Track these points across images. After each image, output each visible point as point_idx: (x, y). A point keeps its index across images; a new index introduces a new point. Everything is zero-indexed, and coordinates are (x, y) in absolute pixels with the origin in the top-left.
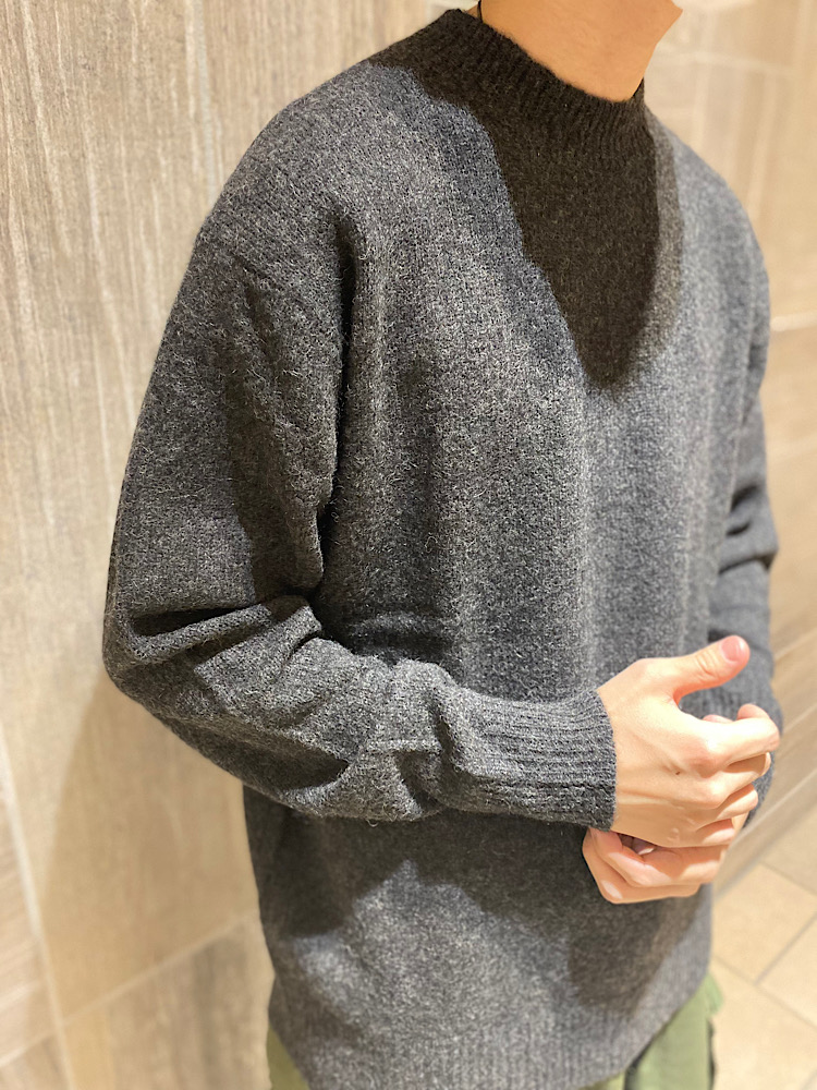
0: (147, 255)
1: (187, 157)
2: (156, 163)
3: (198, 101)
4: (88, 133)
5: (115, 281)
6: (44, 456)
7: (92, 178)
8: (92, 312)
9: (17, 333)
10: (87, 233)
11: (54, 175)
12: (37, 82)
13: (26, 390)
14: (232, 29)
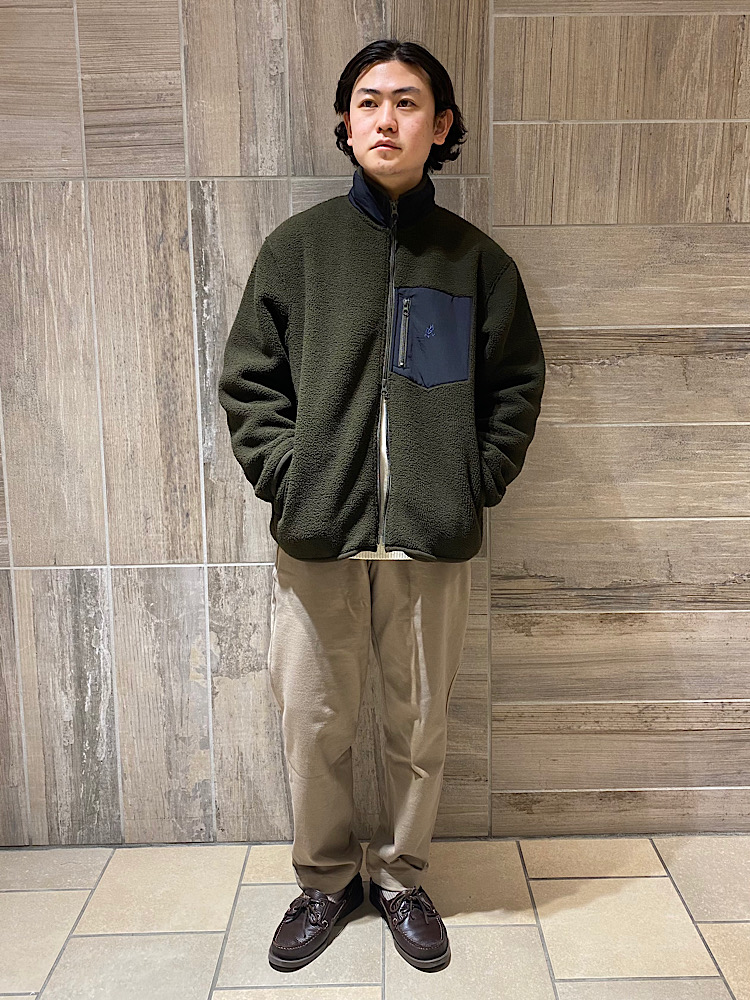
0: (65, 274)
1: (81, 242)
2: (69, 245)
3: (86, 224)
4: (47, 237)
5: (52, 281)
6: (25, 336)
7: (47, 250)
8: (45, 292)
9: (20, 296)
10: (45, 266)
11: (35, 248)
12: (33, 224)
13: (22, 314)
14: (99, 202)
